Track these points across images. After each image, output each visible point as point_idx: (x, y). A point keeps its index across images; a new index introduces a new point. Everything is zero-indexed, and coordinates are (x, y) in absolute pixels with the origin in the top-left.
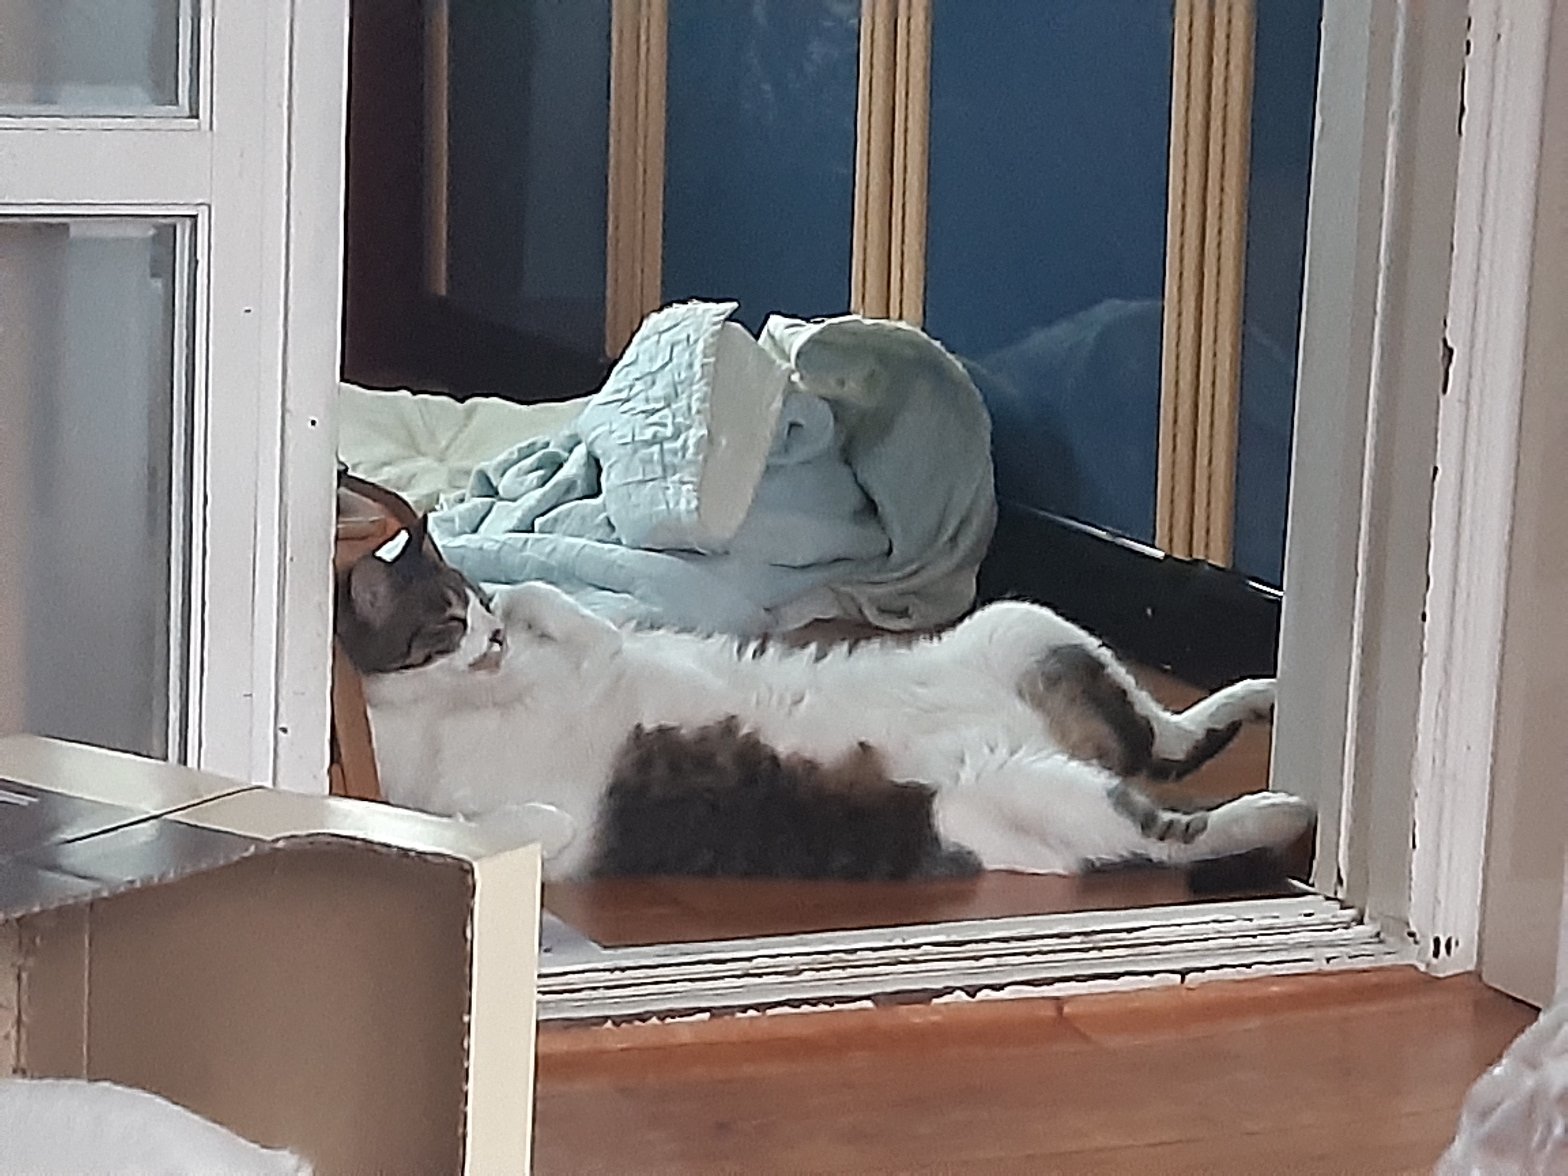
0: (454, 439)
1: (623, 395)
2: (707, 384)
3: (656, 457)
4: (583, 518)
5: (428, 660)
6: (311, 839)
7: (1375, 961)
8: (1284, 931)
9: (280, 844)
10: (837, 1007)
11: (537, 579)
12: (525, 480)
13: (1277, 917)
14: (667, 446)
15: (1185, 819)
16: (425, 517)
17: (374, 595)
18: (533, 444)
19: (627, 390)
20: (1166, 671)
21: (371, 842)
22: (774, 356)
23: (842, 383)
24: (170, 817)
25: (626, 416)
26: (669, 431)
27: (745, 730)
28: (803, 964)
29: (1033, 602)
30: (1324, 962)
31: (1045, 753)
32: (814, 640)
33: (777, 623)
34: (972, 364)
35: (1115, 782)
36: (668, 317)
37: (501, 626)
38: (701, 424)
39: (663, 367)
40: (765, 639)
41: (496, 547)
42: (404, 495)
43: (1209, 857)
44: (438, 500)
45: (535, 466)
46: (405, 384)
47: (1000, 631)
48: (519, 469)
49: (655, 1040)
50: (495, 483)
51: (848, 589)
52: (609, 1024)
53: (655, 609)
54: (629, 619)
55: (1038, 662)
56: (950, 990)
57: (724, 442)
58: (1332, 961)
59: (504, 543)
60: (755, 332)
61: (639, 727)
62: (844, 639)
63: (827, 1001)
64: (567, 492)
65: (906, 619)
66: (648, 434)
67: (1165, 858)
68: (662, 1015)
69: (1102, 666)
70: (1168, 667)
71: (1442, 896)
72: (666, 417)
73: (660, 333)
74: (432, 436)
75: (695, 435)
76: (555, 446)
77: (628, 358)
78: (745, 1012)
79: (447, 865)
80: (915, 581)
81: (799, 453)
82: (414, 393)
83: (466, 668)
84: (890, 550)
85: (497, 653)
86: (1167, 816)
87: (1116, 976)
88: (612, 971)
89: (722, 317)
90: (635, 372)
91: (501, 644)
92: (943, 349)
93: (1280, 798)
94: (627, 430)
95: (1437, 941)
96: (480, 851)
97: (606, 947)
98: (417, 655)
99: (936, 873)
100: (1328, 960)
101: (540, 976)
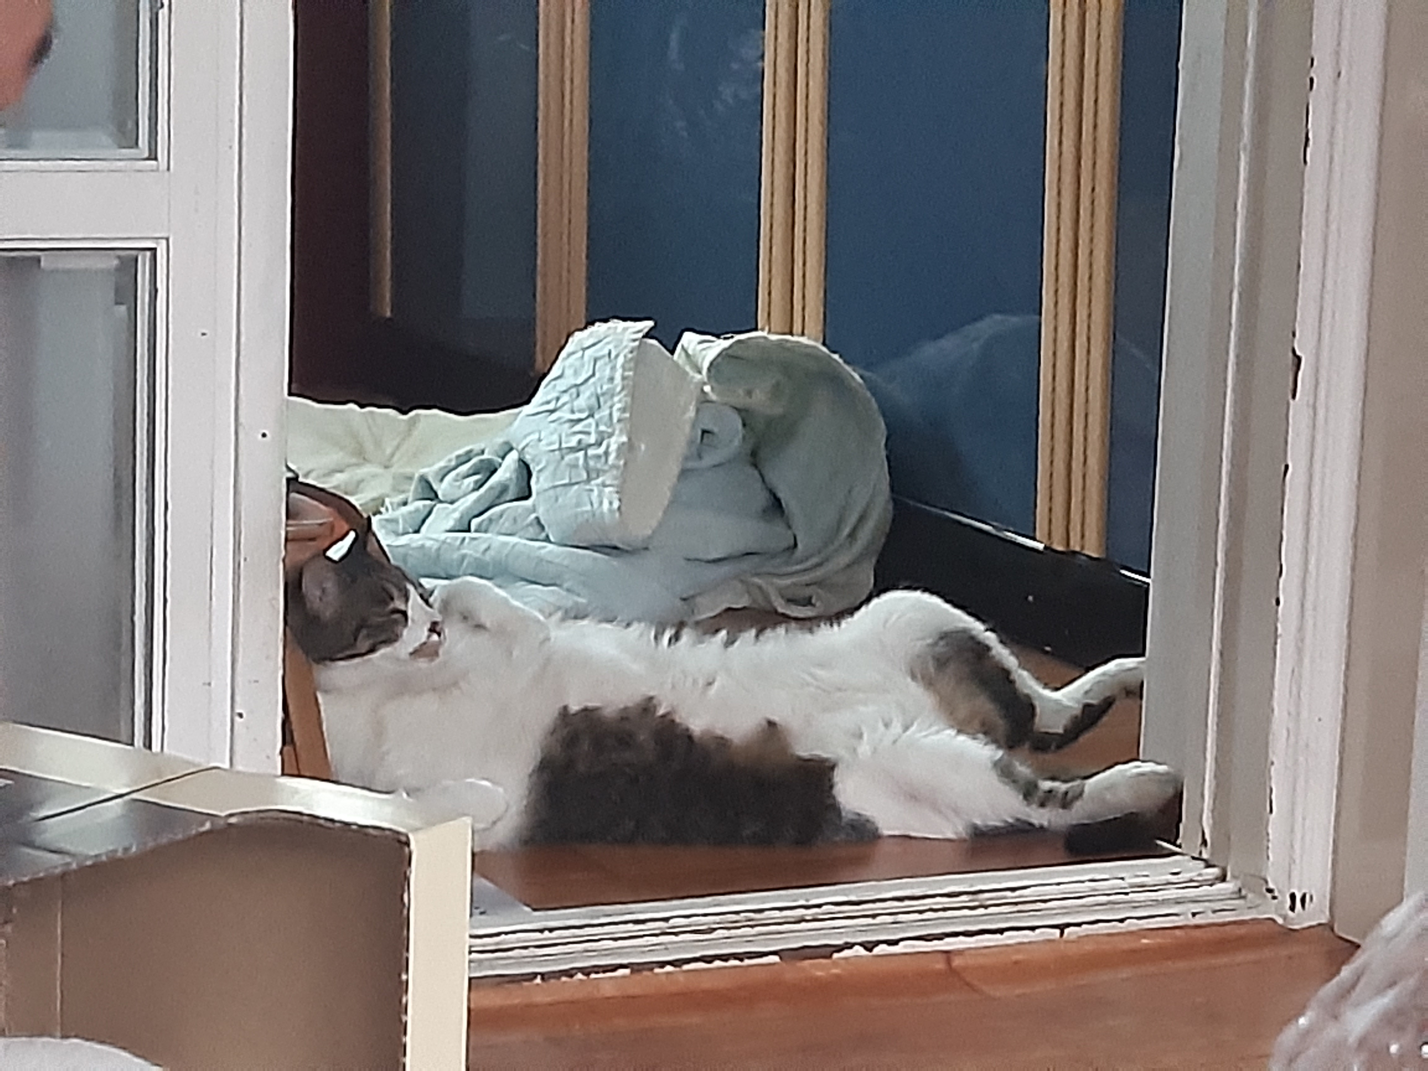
0: (398, 447)
1: (551, 406)
2: (625, 396)
3: (581, 462)
4: (515, 520)
5: (372, 650)
6: (261, 815)
7: (1236, 916)
8: (1154, 889)
9: (233, 820)
10: (747, 962)
11: (472, 575)
12: (462, 484)
13: (1147, 876)
14: (591, 452)
15: (1063, 787)
16: (369, 519)
17: (324, 591)
18: (471, 451)
19: (554, 402)
20: (1047, 652)
21: (317, 817)
22: (688, 368)
23: (749, 393)
24: (135, 796)
25: (553, 425)
26: (592, 439)
27: (661, 712)
28: (715, 923)
29: (925, 590)
30: (1190, 916)
31: (934, 728)
32: (723, 628)
33: (693, 612)
34: (867, 374)
35: (1000, 753)
36: (591, 335)
37: (438, 618)
38: (621, 431)
39: (586, 380)
40: (680, 626)
41: (436, 546)
42: (352, 500)
43: (1086, 822)
44: (383, 505)
45: (471, 472)
46: (353, 398)
47: (894, 617)
48: (458, 475)
49: (580, 994)
50: (435, 487)
51: (757, 580)
52: (538, 980)
53: (582, 600)
54: (559, 608)
55: (928, 645)
56: (850, 946)
57: (643, 447)
58: (1197, 916)
59: (444, 542)
60: (671, 348)
61: (565, 708)
62: (752, 626)
63: (737, 956)
64: (500, 496)
65: (809, 607)
66: (573, 442)
67: (1045, 824)
68: (586, 971)
69: (988, 648)
70: (1048, 649)
71: (1297, 856)
72: (590, 425)
73: (584, 349)
74: (378, 444)
75: (616, 442)
76: (489, 454)
77: (555, 372)
78: (662, 967)
79: (386, 837)
80: (819, 573)
81: (710, 459)
82: (362, 406)
83: (408, 656)
84: (796, 545)
85: (435, 642)
86: (1046, 785)
87: (1001, 931)
88: (541, 931)
89: (640, 335)
90: (561, 385)
91: (439, 634)
92: (841, 361)
93: (1148, 767)
94: (555, 437)
95: (1293, 897)
96: (418, 824)
97: (535, 910)
98: (363, 645)
99: (837, 839)
100: (1194, 915)
101: (471, 937)
